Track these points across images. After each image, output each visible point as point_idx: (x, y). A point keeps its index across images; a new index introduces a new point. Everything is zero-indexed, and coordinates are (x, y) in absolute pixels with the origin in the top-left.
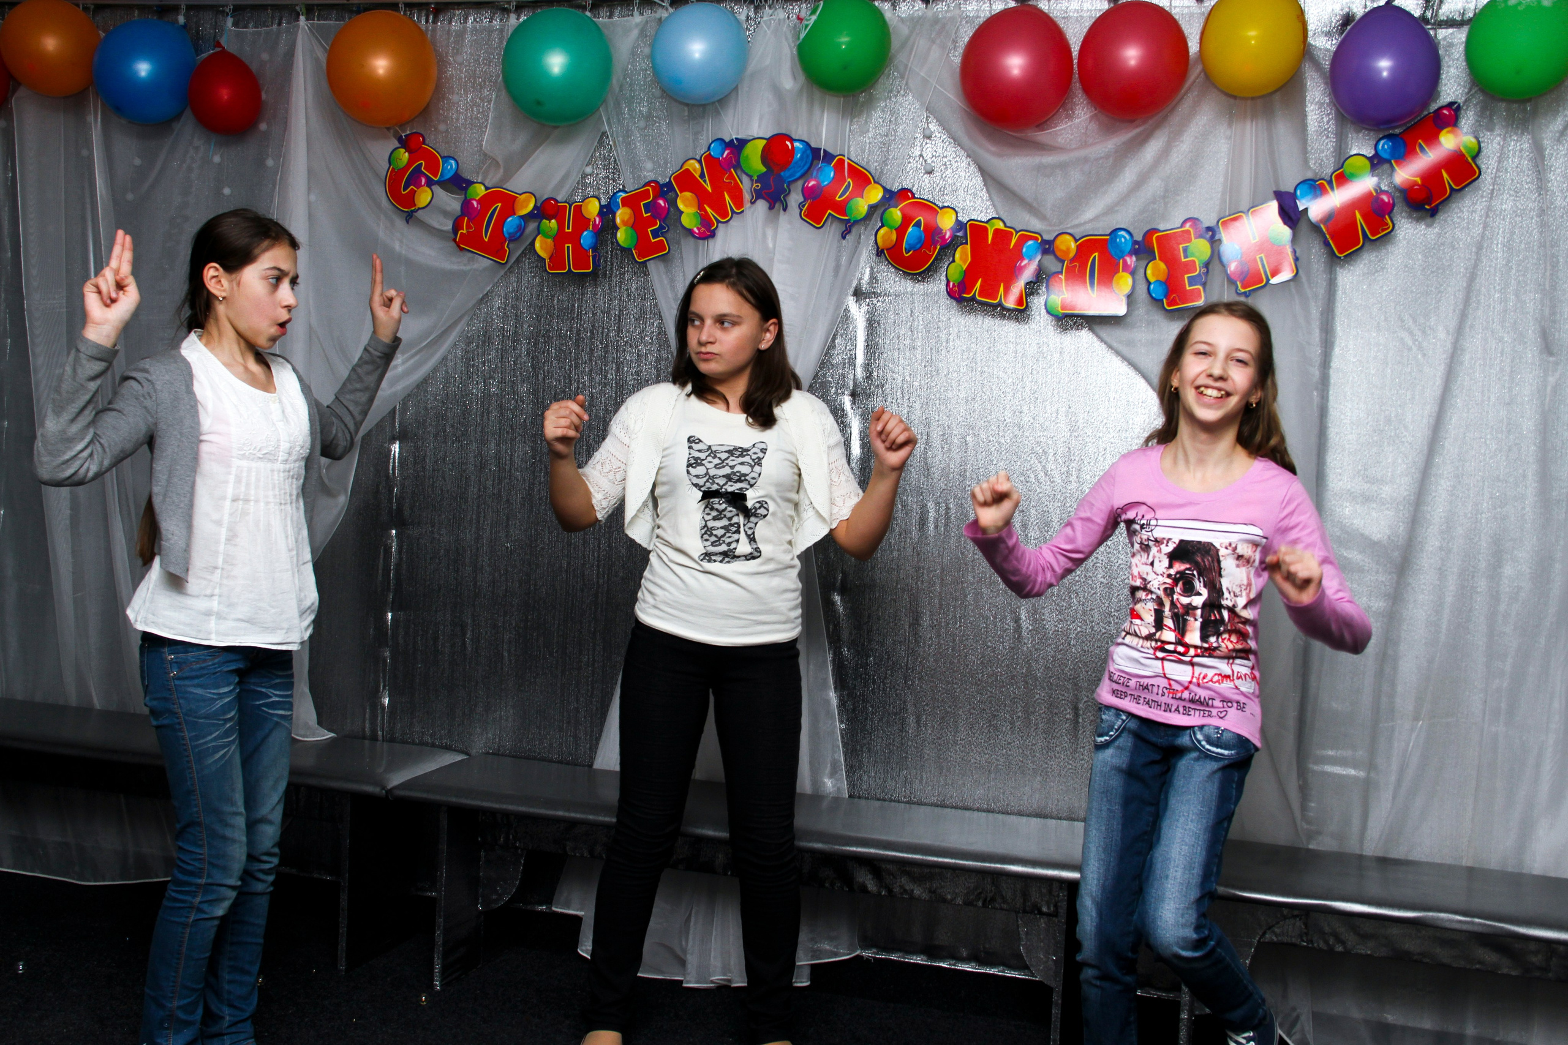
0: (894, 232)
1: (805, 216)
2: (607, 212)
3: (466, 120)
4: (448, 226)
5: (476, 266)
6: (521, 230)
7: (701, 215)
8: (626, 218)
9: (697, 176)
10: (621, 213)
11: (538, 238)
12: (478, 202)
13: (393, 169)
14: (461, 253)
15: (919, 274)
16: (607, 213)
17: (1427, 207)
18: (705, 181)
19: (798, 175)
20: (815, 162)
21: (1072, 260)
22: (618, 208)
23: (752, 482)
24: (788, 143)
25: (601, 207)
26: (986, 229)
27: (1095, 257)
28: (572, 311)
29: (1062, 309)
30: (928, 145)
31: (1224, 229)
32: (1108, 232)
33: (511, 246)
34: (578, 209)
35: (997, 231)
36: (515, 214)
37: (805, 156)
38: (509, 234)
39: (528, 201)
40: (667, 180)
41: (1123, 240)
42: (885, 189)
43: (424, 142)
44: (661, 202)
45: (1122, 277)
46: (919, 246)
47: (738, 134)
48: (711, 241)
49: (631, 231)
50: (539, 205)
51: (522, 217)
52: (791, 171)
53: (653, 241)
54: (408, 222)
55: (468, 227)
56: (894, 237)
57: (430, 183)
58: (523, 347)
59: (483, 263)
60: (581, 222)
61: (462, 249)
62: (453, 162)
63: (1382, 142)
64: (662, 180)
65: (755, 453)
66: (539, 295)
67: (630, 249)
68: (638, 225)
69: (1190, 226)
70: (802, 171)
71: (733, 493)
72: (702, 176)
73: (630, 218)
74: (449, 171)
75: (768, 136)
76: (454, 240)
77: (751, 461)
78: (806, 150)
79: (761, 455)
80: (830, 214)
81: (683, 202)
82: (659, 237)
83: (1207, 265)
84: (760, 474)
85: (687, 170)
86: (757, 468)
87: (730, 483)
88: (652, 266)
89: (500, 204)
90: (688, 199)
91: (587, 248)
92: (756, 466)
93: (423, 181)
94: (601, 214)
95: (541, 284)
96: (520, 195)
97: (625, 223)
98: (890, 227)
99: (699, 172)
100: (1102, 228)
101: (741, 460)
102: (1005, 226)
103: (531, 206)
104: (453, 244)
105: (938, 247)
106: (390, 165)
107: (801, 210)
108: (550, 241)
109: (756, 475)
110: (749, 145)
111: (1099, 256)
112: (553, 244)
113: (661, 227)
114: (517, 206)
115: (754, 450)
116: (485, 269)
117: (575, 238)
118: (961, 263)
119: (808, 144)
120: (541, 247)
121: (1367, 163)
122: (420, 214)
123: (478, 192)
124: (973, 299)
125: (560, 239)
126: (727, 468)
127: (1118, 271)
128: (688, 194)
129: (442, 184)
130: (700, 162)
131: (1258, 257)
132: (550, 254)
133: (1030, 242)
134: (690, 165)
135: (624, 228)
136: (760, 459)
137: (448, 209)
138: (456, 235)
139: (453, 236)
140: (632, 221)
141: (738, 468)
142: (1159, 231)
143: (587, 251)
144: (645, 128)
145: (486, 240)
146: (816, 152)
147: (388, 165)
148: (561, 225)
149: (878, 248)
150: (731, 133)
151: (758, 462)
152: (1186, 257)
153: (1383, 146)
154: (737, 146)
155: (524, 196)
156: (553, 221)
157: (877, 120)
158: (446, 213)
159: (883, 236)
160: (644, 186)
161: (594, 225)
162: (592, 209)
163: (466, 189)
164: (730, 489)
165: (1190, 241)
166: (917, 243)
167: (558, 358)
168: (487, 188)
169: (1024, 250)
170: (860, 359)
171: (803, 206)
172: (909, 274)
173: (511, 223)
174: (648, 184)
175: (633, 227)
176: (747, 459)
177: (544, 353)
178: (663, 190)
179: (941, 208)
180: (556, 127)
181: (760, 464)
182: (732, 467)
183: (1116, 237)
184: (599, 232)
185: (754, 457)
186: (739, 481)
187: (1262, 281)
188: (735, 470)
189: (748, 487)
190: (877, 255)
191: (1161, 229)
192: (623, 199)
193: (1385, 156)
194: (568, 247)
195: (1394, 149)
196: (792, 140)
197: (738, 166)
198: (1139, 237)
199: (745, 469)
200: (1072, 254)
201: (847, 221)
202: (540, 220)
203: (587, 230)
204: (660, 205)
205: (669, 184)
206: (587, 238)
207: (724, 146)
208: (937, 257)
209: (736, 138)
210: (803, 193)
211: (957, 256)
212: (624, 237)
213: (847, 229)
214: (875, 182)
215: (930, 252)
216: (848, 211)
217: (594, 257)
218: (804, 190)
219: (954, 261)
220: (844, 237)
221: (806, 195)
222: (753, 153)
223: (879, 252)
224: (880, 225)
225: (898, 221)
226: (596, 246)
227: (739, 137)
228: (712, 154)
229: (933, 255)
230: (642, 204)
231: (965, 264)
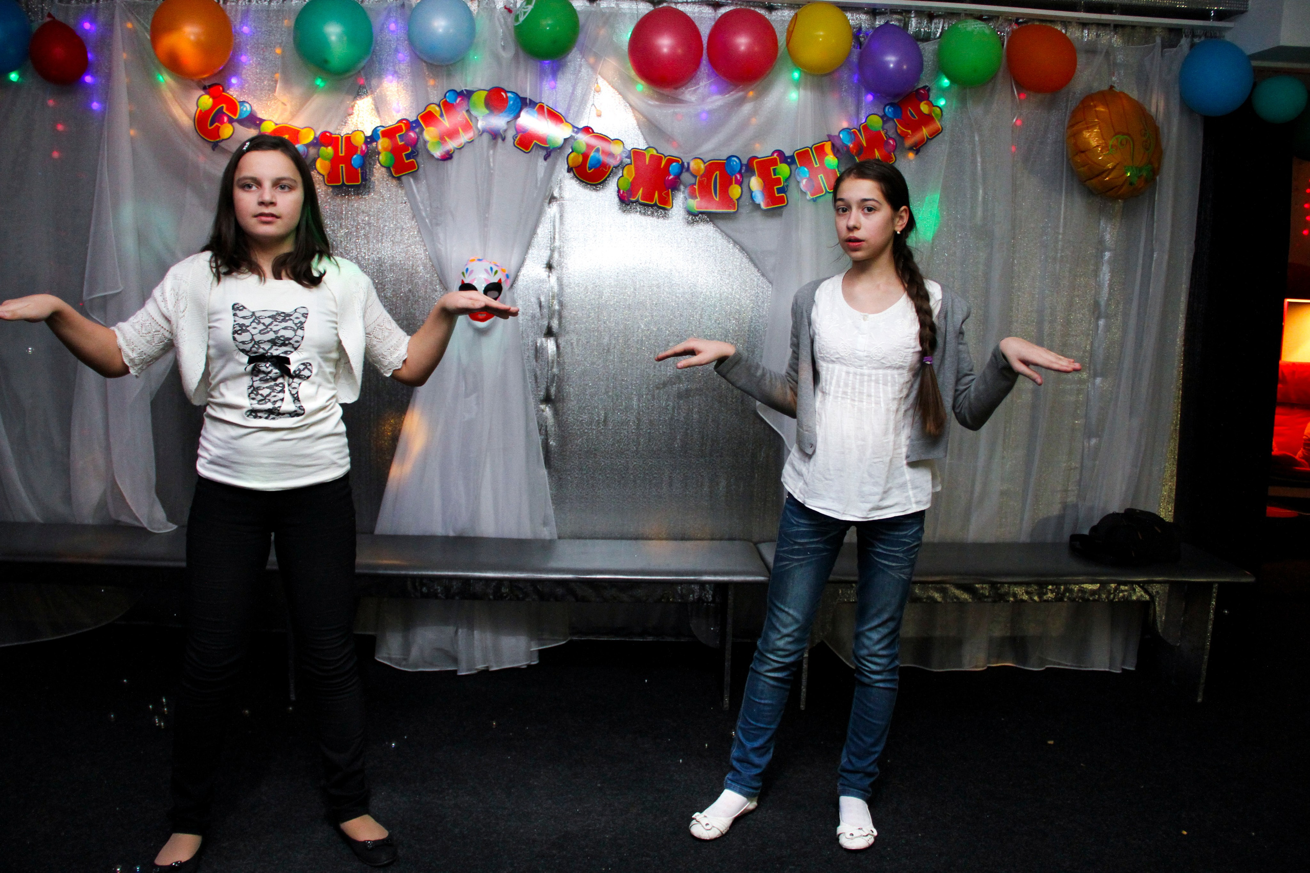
0: (581, 156)
1: (518, 144)
7: (442, 144)
8: (386, 145)
9: (438, 116)
10: (382, 143)
11: (319, 161)
13: (201, 111)
15: (600, 184)
16: (371, 142)
18: (444, 119)
19: (513, 114)
20: (524, 106)
21: (703, 176)
22: (379, 138)
23: (296, 345)
24: (503, 94)
25: (366, 138)
26: (645, 154)
27: (717, 175)
29: (697, 208)
30: (598, 97)
31: (798, 158)
32: (725, 158)
34: (348, 140)
35: (652, 156)
37: (516, 102)
39: (308, 134)
40: (415, 119)
41: (735, 163)
42: (573, 126)
43: (223, 91)
45: (735, 187)
46: (598, 165)
47: (464, 86)
48: (449, 162)
49: (390, 155)
50: (317, 135)
51: (305, 145)
52: (508, 110)
53: (406, 162)
54: (214, 150)
56: (581, 159)
57: (231, 121)
60: (351, 148)
62: (247, 106)
63: (887, 107)
64: (412, 118)
65: (297, 318)
67: (389, 168)
68: (395, 150)
69: (777, 156)
70: (516, 113)
71: (278, 357)
72: (442, 115)
73: (389, 146)
74: (245, 112)
75: (488, 89)
77: (293, 326)
78: (516, 98)
79: (303, 319)
80: (535, 143)
81: (428, 133)
82: (411, 159)
83: (787, 180)
84: (303, 338)
85: (430, 112)
86: (300, 332)
87: (275, 348)
88: (404, 178)
90: (431, 131)
91: (356, 167)
92: (299, 330)
93: (226, 119)
94: (366, 143)
96: (303, 129)
97: (385, 149)
99: (439, 113)
100: (723, 155)
101: (284, 324)
102: (658, 153)
103: (312, 137)
105: (611, 166)
106: (198, 107)
107: (515, 140)
108: (328, 163)
109: (299, 339)
110: (475, 94)
111: (720, 174)
112: (330, 165)
113: (413, 152)
114: (301, 136)
115: (296, 315)
117: (347, 159)
118: (628, 178)
119: (517, 94)
120: (322, 167)
121: (880, 120)
122: (222, 144)
123: (270, 126)
124: (637, 201)
125: (335, 160)
126: (272, 333)
127: (731, 184)
128: (431, 128)
129: (241, 122)
130: (439, 106)
131: (819, 177)
132: (328, 172)
133: (674, 164)
134: (432, 108)
135: (385, 152)
136: (302, 323)
140: (390, 148)
141: (282, 333)
142: (757, 158)
143: (356, 170)
146: (523, 99)
147: (196, 108)
148: (336, 151)
149: (569, 167)
150: (460, 86)
151: (301, 326)
152: (775, 175)
153: (888, 110)
154: (466, 95)
155: (305, 130)
156: (330, 148)
159: (573, 159)
160: (398, 122)
161: (362, 151)
162: (358, 140)
163: (259, 125)
164: (275, 353)
165: (776, 164)
168: (276, 125)
169: (670, 169)
171: (516, 137)
172: (591, 185)
174: (400, 121)
175: (392, 151)
176: (290, 324)
178: (413, 126)
179: (612, 140)
181: (302, 328)
182: (276, 332)
183: (730, 161)
184: (364, 155)
185: (297, 321)
186: (284, 344)
187: (823, 192)
188: (279, 335)
189: (292, 350)
190: (568, 172)
191: (759, 157)
192: (382, 133)
193: (890, 116)
194: (342, 167)
195: (895, 112)
196: (506, 92)
197: (468, 109)
198: (745, 162)
199: (288, 334)
200: (702, 172)
201: (546, 149)
202: (318, 148)
203: (355, 154)
204: (410, 135)
205: (417, 121)
206: (356, 159)
207: (456, 95)
208: (610, 174)
209: (466, 90)
210: (516, 129)
211: (625, 172)
212: (384, 159)
213: (547, 154)
214: (567, 122)
215: (606, 169)
216: (548, 142)
217: (362, 174)
218: (517, 126)
219: (623, 176)
220: (545, 159)
221: (518, 130)
222: (479, 98)
223: (570, 170)
224: (571, 151)
225: (583, 149)
226: (363, 166)
227: (467, 89)
228: (448, 100)
229: (607, 172)
230: (397, 135)
231: (631, 177)
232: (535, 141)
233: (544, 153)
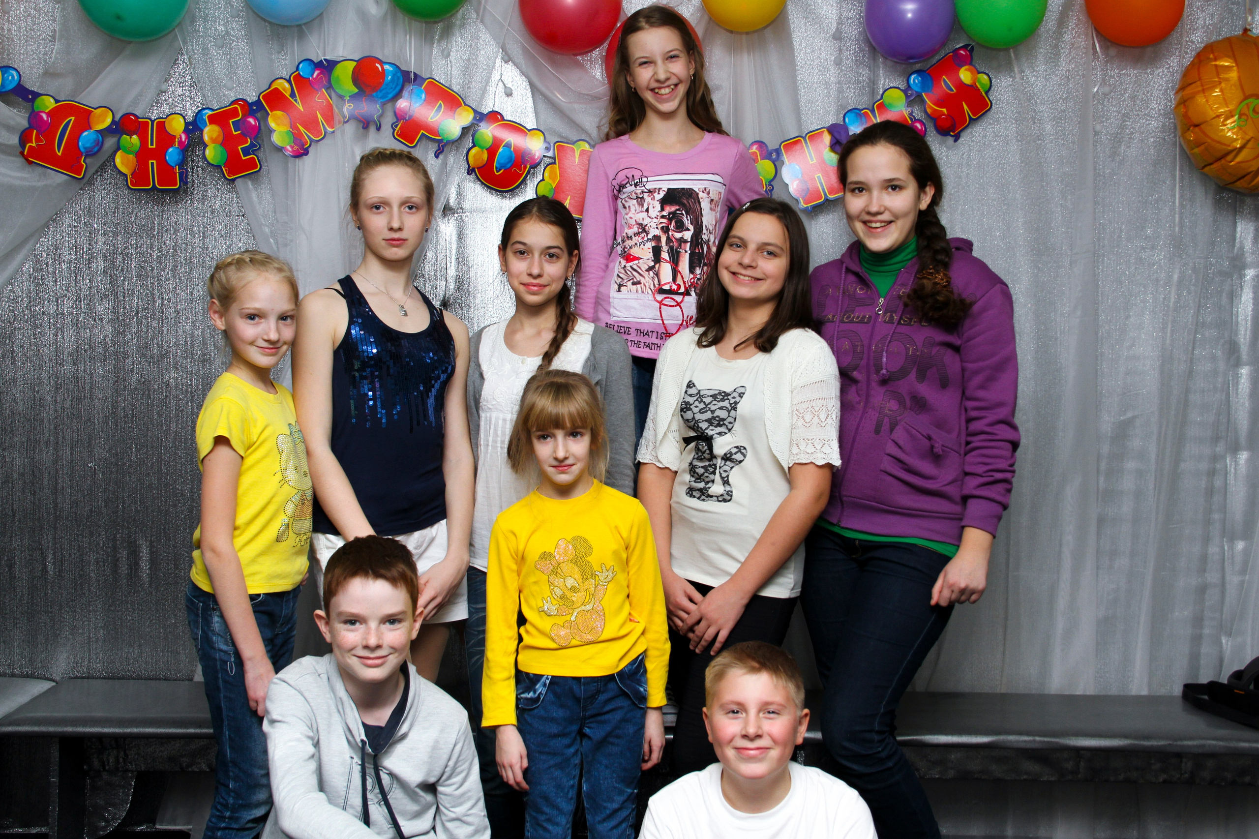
0: (486, 152)
1: (397, 135)
2: (193, 127)
3: (20, 32)
4: (15, 140)
5: (49, 182)
6: (100, 145)
7: (293, 134)
8: (215, 135)
9: (287, 95)
10: (209, 131)
11: (119, 154)
12: (48, 114)
14: (29, 168)
16: (193, 131)
17: (952, 133)
18: (296, 100)
19: (390, 96)
20: (407, 84)
22: (206, 126)
23: (730, 426)
24: (378, 65)
25: (187, 124)
26: (573, 149)
28: (153, 229)
30: (508, 70)
31: (786, 151)
33: (88, 160)
34: (161, 126)
35: (582, 153)
36: (91, 129)
37: (396, 78)
38: (85, 148)
39: (106, 116)
40: (255, 99)
42: (475, 111)
44: (251, 120)
46: (509, 165)
47: (324, 55)
48: (303, 159)
49: (221, 149)
50: (117, 118)
51: (99, 132)
52: (384, 92)
53: (244, 158)
55: (38, 140)
56: (485, 156)
58: (99, 265)
59: (57, 178)
60: (166, 138)
61: (30, 163)
62: (14, 73)
63: (913, 77)
64: (251, 96)
66: (114, 213)
67: (219, 167)
68: (227, 141)
69: (757, 149)
70: (394, 93)
72: (293, 95)
73: (219, 136)
74: (11, 81)
75: (357, 59)
76: (22, 153)
77: (728, 406)
78: (397, 73)
80: (423, 135)
81: (274, 120)
82: (251, 154)
83: (770, 183)
85: (276, 89)
87: (711, 428)
88: (241, 182)
89: (73, 118)
90: (279, 118)
91: (173, 165)
94: (186, 131)
95: (116, 201)
96: (95, 109)
97: (214, 141)
98: (481, 147)
99: (289, 92)
103: (108, 121)
104: (22, 160)
105: (528, 166)
107: (394, 130)
108: (132, 157)
109: (732, 420)
110: (339, 66)
112: (135, 160)
113: (252, 145)
114: (93, 120)
116: (59, 185)
117: (160, 154)
118: (551, 182)
119: (398, 67)
120: (123, 163)
121: (902, 94)
123: (47, 104)
125: (143, 155)
128: (279, 113)
130: (289, 81)
131: (816, 176)
132: (131, 171)
134: (279, 85)
135: (213, 145)
137: (12, 123)
138: (24, 148)
139: (20, 149)
140: (221, 138)
143: (172, 168)
144: (222, 47)
145: (60, 154)
146: (406, 74)
148: (143, 140)
149: (469, 166)
150: (318, 55)
153: (914, 81)
154: (327, 67)
155: (99, 110)
156: (135, 137)
157: (458, 45)
158: (9, 128)
159: (474, 156)
160: (230, 105)
161: (180, 142)
162: (177, 127)
163: (33, 101)
166: (508, 163)
167: (139, 276)
168: (57, 101)
170: (452, 272)
171: (396, 126)
172: (500, 192)
173: (87, 138)
174: (235, 102)
175: (224, 144)
176: (726, 404)
177: (122, 270)
178: (252, 108)
179: (529, 131)
180: (130, 43)
184: (184, 149)
185: (732, 401)
186: (719, 425)
187: (821, 198)
189: (726, 431)
190: (468, 173)
192: (210, 117)
193: (917, 89)
194: (152, 164)
195: (923, 83)
196: (382, 63)
197: (330, 87)
201: (440, 141)
202: (119, 135)
203: (172, 146)
204: (250, 122)
205: (258, 103)
206: (172, 155)
207: (313, 67)
208: (526, 176)
209: (324, 59)
210: (396, 114)
211: (546, 174)
212: (213, 154)
213: (439, 149)
214: (465, 105)
215: (520, 171)
216: (440, 132)
217: (181, 174)
218: (397, 111)
219: (543, 180)
220: (437, 157)
221: (399, 116)
222: (344, 74)
223: (470, 171)
224: (471, 145)
225: (489, 142)
226: (182, 164)
227: (328, 58)
228: (301, 73)
229: (523, 174)
230: (231, 121)
231: (554, 183)
232: (422, 131)
233: (433, 147)
